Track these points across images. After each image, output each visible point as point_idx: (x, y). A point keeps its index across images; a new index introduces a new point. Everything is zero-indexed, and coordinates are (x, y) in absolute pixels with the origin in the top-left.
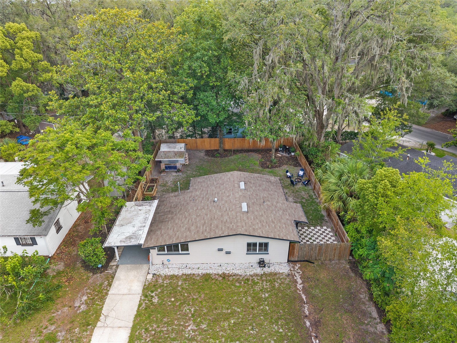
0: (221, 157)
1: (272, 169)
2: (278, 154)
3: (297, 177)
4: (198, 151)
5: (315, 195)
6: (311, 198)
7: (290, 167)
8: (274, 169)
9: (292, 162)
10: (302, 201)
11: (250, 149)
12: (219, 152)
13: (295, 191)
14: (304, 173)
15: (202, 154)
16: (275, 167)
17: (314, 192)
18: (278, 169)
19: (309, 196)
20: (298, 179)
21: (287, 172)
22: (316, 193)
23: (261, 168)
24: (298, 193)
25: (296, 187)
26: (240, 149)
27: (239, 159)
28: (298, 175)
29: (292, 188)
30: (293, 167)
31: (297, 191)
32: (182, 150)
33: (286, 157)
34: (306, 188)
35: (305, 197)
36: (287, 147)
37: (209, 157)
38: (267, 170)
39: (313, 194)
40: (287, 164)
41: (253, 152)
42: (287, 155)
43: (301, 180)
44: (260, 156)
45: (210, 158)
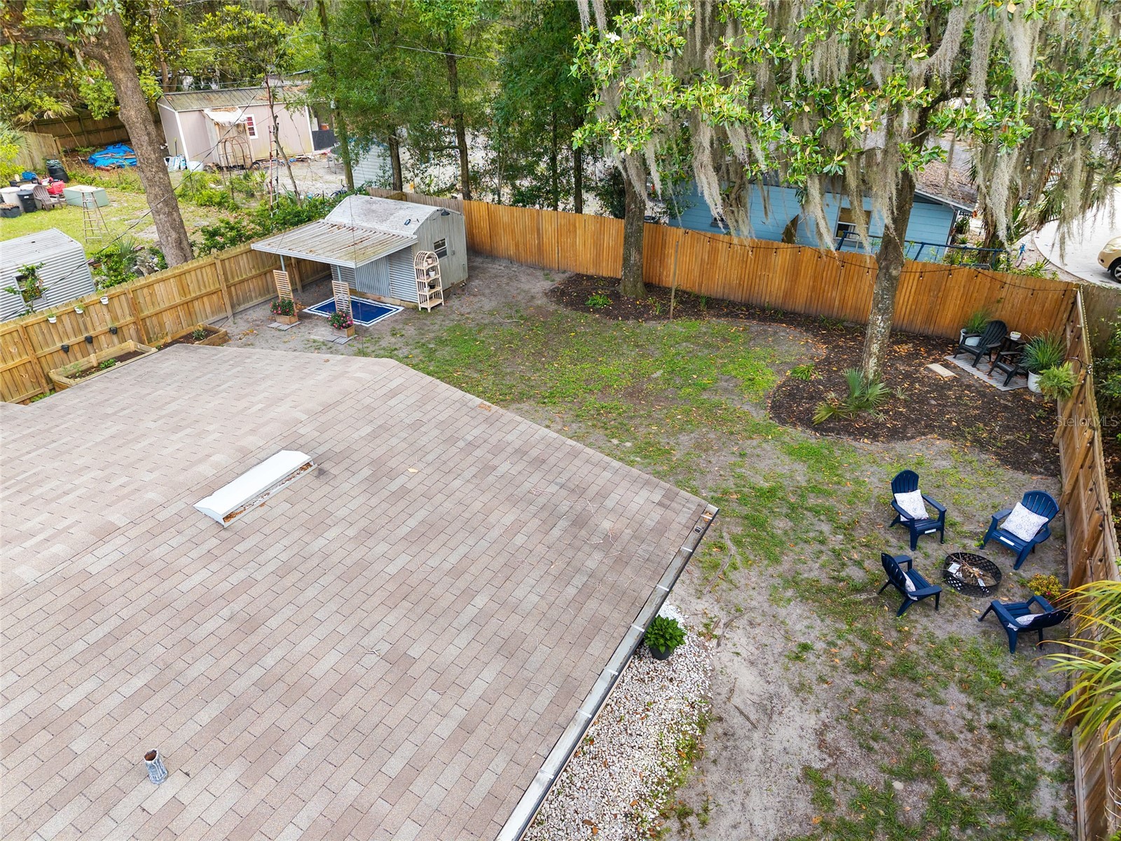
0: (607, 313)
1: (831, 437)
2: (937, 368)
3: (973, 545)
4: (539, 273)
5: (1066, 777)
6: (1008, 806)
7: (974, 456)
8: (847, 441)
9: (1007, 429)
10: (889, 800)
11: (789, 306)
12: (620, 289)
13: (889, 660)
14: (1044, 532)
15: (539, 286)
16: (859, 433)
17: (1063, 742)
18: (878, 446)
19: (999, 769)
20: (973, 560)
21: (906, 481)
22: (1080, 772)
23: (761, 416)
24: (904, 690)
25: (922, 623)
26: (737, 296)
27: (687, 339)
28: (993, 533)
29: (882, 622)
30: (990, 459)
31: (905, 670)
32: (403, 233)
33: (982, 392)
34: (1010, 666)
35: (946, 753)
36: (1015, 336)
37: (558, 302)
38: (798, 435)
39: (1048, 760)
40: (955, 434)
41: (799, 325)
42: (996, 383)
43: (996, 573)
44: (822, 351)
45: (553, 307)
